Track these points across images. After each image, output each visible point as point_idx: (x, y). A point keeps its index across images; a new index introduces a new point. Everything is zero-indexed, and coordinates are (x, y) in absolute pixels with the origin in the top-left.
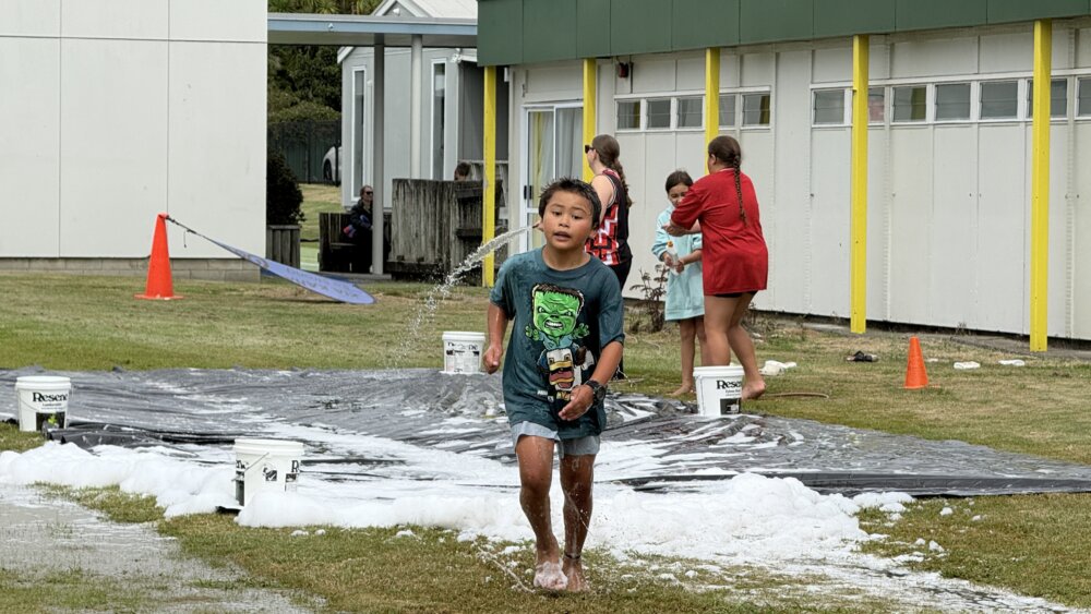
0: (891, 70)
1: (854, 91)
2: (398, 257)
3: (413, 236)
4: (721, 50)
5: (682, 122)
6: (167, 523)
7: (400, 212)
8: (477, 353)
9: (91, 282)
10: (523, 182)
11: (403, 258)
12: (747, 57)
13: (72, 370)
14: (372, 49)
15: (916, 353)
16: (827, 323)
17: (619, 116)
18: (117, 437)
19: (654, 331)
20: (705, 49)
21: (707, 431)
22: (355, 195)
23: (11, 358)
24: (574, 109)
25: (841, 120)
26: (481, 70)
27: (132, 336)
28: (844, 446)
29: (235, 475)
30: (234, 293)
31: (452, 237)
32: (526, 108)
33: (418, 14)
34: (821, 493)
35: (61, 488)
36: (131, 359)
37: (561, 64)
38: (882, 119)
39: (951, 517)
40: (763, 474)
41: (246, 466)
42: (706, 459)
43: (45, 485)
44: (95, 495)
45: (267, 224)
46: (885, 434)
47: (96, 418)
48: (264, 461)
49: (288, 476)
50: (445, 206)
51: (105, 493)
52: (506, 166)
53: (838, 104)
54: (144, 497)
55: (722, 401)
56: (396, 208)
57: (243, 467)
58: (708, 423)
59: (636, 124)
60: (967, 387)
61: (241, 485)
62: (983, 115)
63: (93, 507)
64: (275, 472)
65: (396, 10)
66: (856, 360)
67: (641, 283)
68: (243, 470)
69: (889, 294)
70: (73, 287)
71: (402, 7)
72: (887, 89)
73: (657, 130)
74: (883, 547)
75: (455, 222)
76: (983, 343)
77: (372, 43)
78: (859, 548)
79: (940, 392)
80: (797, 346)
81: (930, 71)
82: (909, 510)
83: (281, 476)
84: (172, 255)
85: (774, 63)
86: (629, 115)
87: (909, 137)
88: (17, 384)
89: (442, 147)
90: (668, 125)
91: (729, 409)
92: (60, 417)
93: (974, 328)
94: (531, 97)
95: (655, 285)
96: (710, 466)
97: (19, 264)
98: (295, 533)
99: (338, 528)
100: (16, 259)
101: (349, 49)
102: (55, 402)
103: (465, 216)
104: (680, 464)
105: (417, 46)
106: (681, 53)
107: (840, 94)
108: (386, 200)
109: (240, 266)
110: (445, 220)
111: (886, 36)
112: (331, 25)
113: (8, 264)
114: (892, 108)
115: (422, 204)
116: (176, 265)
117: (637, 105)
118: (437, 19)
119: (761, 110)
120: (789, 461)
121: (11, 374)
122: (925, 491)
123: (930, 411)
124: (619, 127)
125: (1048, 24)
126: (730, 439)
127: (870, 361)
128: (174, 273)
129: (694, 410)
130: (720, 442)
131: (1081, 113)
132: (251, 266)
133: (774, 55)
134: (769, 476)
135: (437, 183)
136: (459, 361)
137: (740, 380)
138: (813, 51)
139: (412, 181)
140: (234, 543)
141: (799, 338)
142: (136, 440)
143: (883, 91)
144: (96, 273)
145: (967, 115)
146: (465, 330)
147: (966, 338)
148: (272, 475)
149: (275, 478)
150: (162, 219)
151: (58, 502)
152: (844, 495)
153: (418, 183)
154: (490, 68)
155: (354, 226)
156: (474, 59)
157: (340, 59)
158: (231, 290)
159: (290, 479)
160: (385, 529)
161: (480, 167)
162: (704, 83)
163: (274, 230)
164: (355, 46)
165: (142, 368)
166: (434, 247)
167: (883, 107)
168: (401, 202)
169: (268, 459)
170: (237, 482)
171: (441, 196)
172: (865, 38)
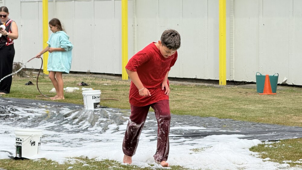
41: (22, 140)
48: (30, 138)
61: (20, 148)
64: (34, 142)
68: (21, 142)
83: (37, 144)
91: (97, 106)
93: (94, 72)
127: (87, 85)
148: (33, 143)
149: (35, 144)
159: (39, 145)
169: (33, 137)
170: (17, 147)
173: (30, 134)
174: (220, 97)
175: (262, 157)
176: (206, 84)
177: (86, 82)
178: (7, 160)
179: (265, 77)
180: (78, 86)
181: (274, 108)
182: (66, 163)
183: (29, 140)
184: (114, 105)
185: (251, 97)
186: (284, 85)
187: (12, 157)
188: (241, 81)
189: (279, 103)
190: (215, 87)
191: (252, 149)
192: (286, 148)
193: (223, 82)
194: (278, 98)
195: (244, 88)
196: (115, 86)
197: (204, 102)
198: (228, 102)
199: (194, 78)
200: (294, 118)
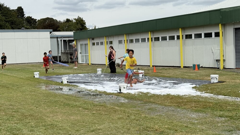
0: (129, 37)
3: (64, 58)
4: (106, 36)
5: (101, 44)
8: (101, 71)
10: (80, 52)
11: (63, 61)
12: (109, 37)
20: (104, 36)
37: (84, 39)
38: (128, 43)
41: (121, 87)
53: (121, 42)
56: (61, 55)
62: (141, 42)
71: (53, 34)
75: (69, 57)
81: (134, 38)
86: (94, 44)
87: (132, 45)
90: (99, 45)
91: (143, 76)
93: (141, 65)
94: (80, 43)
105: (62, 38)
107: (122, 40)
111: (128, 34)
115: (65, 55)
119: (111, 43)
124: (92, 45)
125: (150, 32)
131: (154, 41)
133: (113, 37)
136: (99, 72)
138: (118, 36)
143: (128, 40)
145: (139, 42)
149: (125, 88)
153: (64, 53)
154: (75, 40)
162: (105, 40)
166: (67, 60)
167: (128, 42)
168: (62, 55)
170: (120, 89)
171: (67, 54)
172: (126, 34)
174: (181, 72)
175: (196, 90)
176: (177, 68)
177: (139, 68)
178: (117, 93)
179: (195, 65)
180: (137, 70)
181: (199, 75)
182: (135, 94)
183: (123, 87)
184: (148, 75)
185: (191, 71)
186: (202, 67)
187: (118, 92)
188: (188, 66)
189: (200, 73)
190: (180, 69)
191: (193, 88)
192: (204, 87)
193: (182, 67)
194: (200, 71)
195: (189, 69)
196: (148, 69)
197: (176, 73)
198: (184, 73)
199: (173, 66)
200: (206, 77)
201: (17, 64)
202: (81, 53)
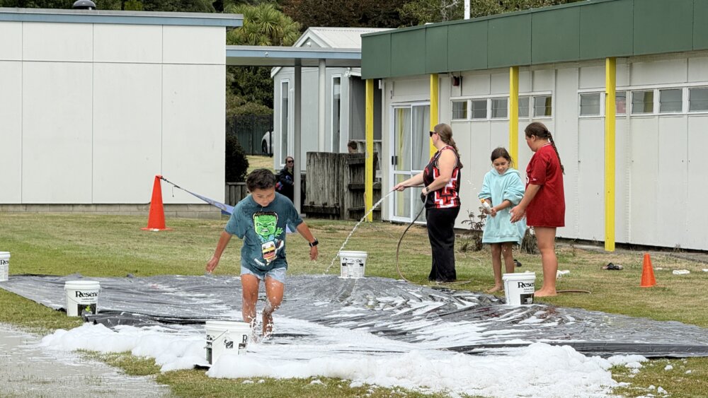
0: (630, 80)
1: (606, 94)
2: (311, 203)
3: (320, 189)
4: (520, 68)
5: (495, 115)
6: (162, 376)
7: (311, 173)
8: (362, 265)
9: (112, 220)
10: (391, 154)
11: (313, 203)
12: (537, 72)
13: (101, 277)
14: (293, 68)
15: (648, 264)
16: (590, 245)
17: (453, 111)
18: (129, 320)
19: (476, 250)
20: (509, 67)
21: (512, 315)
22: (282, 163)
23: (61, 269)
24: (424, 106)
25: (598, 112)
26: (364, 81)
27: (139, 254)
28: (601, 325)
29: (206, 345)
30: (205, 226)
31: (346, 190)
32: (393, 106)
33: (323, 46)
34: (587, 355)
35: (93, 353)
36: (138, 269)
37: (415, 77)
38: (625, 112)
39: (671, 371)
40: (549, 343)
41: (213, 339)
42: (512, 334)
43: (83, 351)
44: (116, 358)
45: (226, 181)
46: (627, 317)
47: (116, 308)
48: (224, 334)
49: (240, 345)
50: (341, 169)
51: (122, 356)
52: (380, 143)
53: (595, 102)
54: (147, 358)
55: (521, 295)
56: (308, 170)
57: (211, 339)
58: (512, 310)
59: (464, 116)
60: (681, 286)
61: (210, 350)
63: (114, 365)
64: (232, 342)
65: (309, 43)
66: (609, 269)
67: (469, 219)
68: (211, 341)
69: (630, 225)
70: (101, 223)
71: (313, 41)
72: (627, 93)
73: (479, 120)
74: (627, 391)
75: (347, 180)
76: (691, 258)
77: (293, 64)
78: (612, 392)
79: (664, 289)
80: (570, 260)
81: (656, 80)
82: (644, 367)
83: (236, 345)
84: (164, 202)
85: (554, 76)
86: (460, 110)
87: (642, 123)
88: (66, 285)
89: (339, 131)
90: (485, 117)
91: (526, 301)
92: (93, 307)
93: (686, 248)
94: (396, 99)
95: (477, 220)
96: (515, 338)
97: (66, 208)
98: (245, 382)
99: (273, 379)
100: (64, 205)
101: (278, 68)
102: (90, 297)
103: (354, 176)
104: (494, 336)
105: (323, 66)
106: (493, 70)
107: (596, 96)
108: (302, 166)
109: (208, 209)
110: (341, 179)
111: (626, 58)
112: (267, 53)
113: (58, 208)
114: (631, 105)
115: (325, 168)
116: (166, 209)
117: (465, 104)
118: (335, 49)
119: (546, 105)
120: (565, 334)
121: (61, 279)
122: (655, 354)
123: (657, 302)
124: (454, 118)
126: (526, 321)
127: (618, 269)
128: (165, 213)
129: (502, 302)
130: (520, 322)
132: (216, 209)
133: (554, 71)
134: (552, 344)
135: (336, 154)
136: (350, 270)
137: (533, 282)
138: (580, 69)
139: (319, 153)
140: (206, 389)
141: (571, 254)
142: (142, 322)
143: (625, 94)
144: (116, 213)
145: (680, 109)
146: (354, 250)
147: (681, 254)
148: (230, 344)
149: (232, 346)
150: (158, 179)
151: (92, 362)
152: (602, 357)
153: (323, 154)
154: (369, 80)
155: (282, 182)
156: (359, 75)
157: (272, 75)
158: (203, 224)
159: (242, 347)
160: (303, 380)
161: (363, 144)
162: (509, 89)
163: (230, 186)
164: (282, 67)
165: (146, 275)
166: (334, 196)
167: (625, 104)
168: (312, 167)
169: (228, 334)
170: (207, 349)
171: (338, 163)
172: (613, 60)
173: (225, 328)
201: (26, 205)
202: (395, 161)
